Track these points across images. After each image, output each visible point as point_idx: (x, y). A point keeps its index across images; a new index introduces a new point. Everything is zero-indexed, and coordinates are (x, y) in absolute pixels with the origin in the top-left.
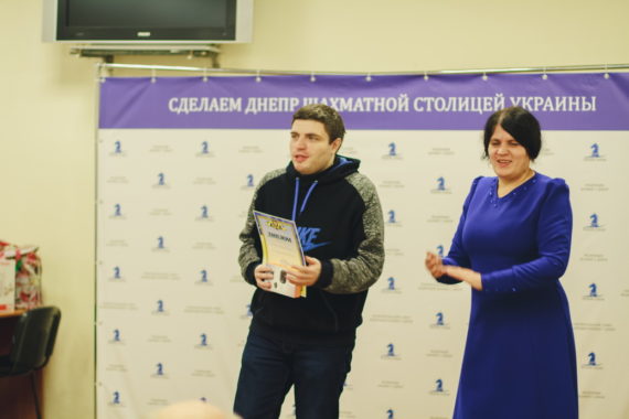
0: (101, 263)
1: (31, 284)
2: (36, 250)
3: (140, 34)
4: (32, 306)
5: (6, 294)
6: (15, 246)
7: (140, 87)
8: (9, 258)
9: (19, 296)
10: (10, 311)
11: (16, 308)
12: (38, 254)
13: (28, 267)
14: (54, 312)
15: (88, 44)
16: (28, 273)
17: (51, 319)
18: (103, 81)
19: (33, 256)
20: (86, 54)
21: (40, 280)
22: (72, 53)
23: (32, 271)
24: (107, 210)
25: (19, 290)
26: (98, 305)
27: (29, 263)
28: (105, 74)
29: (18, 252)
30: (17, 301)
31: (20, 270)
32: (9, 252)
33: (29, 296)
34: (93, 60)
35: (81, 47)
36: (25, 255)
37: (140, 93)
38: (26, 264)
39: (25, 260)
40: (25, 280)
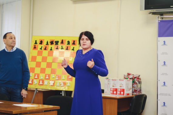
0: (159, 81)
1: (137, 87)
2: (139, 76)
3: (171, 6)
4: (138, 94)
5: (129, 90)
6: (133, 75)
7: (171, 23)
8: (130, 79)
9: (134, 91)
10: (131, 95)
11: (133, 95)
12: (140, 77)
13: (136, 81)
14: (144, 96)
15: (155, 11)
16: (137, 84)
17: (143, 98)
18: (159, 21)
19: (138, 78)
20: (154, 13)
21: (141, 86)
22: (149, 13)
23: (138, 83)
24: (161, 63)
25: (134, 89)
26: (159, 94)
27: (137, 80)
28: (160, 20)
29: (133, 77)
30: (133, 92)
31: (134, 82)
32: (131, 77)
33: (137, 91)
34: (156, 15)
35: (152, 11)
36: (135, 78)
37: (171, 25)
38: (136, 80)
39: (136, 79)
40: (135, 86)
